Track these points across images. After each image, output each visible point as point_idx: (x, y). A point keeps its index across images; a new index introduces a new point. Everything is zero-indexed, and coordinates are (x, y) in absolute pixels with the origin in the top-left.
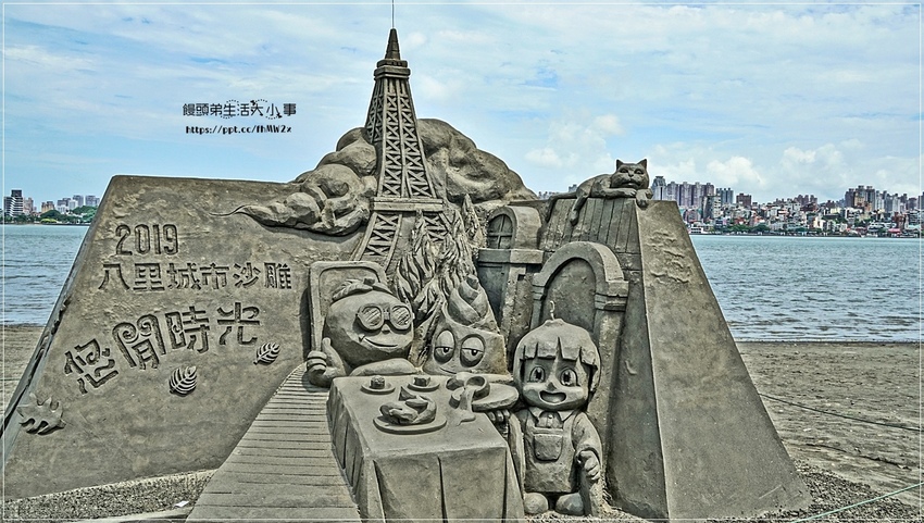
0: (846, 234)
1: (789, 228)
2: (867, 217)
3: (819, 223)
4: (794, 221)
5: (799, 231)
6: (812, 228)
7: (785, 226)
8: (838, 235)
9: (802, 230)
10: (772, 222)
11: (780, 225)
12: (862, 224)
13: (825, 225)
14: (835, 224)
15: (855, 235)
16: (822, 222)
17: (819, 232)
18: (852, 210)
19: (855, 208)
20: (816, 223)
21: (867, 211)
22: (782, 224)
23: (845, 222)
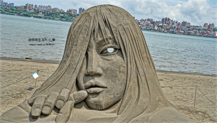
0: (164, 32)
1: (147, 28)
2: (169, 27)
3: (156, 28)
4: (149, 26)
5: (150, 30)
6: (154, 29)
7: (146, 28)
8: (161, 32)
9: (151, 29)
10: (143, 26)
11: (145, 27)
12: (168, 29)
13: (158, 28)
14: (161, 29)
15: (166, 33)
16: (157, 27)
17: (156, 30)
18: (165, 25)
19: (166, 24)
20: (155, 28)
21: (169, 26)
22: (146, 27)
23: (163, 28)
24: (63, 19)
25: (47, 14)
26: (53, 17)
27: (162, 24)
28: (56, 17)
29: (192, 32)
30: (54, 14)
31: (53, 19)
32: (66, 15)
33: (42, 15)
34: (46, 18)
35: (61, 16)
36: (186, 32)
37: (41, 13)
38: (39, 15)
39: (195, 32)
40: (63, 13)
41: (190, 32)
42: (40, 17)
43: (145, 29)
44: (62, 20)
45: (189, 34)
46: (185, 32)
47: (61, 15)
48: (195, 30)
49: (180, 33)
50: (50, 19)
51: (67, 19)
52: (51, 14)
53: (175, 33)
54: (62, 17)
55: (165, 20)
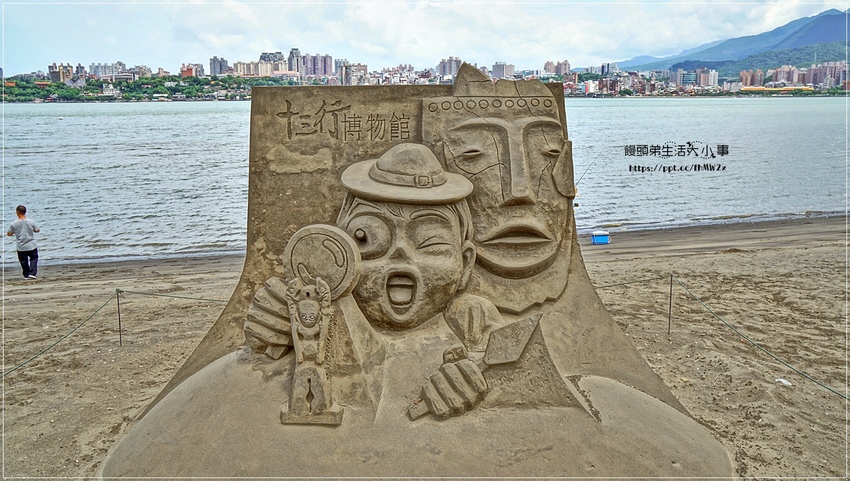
24: (178, 95)
25: (128, 87)
26: (145, 92)
28: (155, 93)
31: (150, 99)
32: (182, 83)
33: (116, 92)
34: (127, 99)
35: (169, 88)
37: (111, 87)
38: (106, 93)
40: (173, 79)
42: (111, 99)
44: (176, 99)
47: (168, 84)
50: (139, 99)
51: (189, 93)
52: (139, 86)
54: (174, 90)
55: (448, 65)
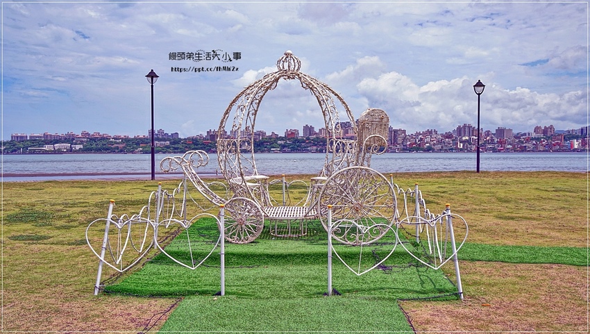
27: (467, 138)
29: (530, 145)
30: (267, 142)
36: (516, 146)
39: (534, 144)
41: (525, 147)
43: (440, 150)
45: (523, 150)
46: (514, 146)
48: (534, 142)
49: (508, 151)
53: (499, 151)
